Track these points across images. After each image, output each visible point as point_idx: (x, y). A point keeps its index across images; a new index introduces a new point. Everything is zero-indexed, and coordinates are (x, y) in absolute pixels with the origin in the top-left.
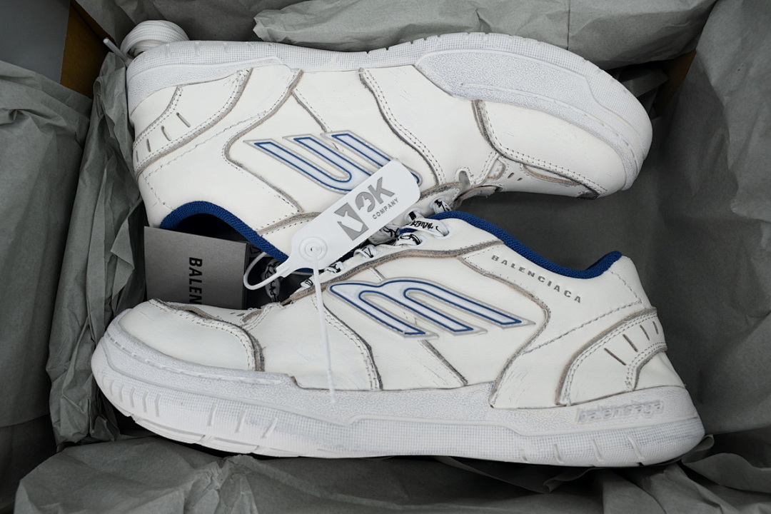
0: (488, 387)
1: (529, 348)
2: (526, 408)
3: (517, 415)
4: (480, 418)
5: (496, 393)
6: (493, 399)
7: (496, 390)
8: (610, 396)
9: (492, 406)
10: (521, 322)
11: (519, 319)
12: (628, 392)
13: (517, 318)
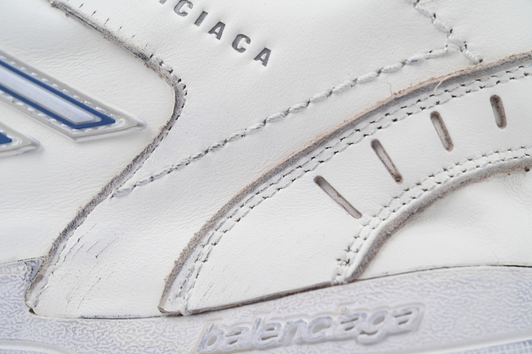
0: (23, 270)
1: (128, 184)
2: (96, 318)
3: (78, 332)
4: (9, 335)
5: (40, 284)
6: (33, 296)
7: (41, 278)
8: (288, 294)
9: (31, 311)
10: (114, 122)
11: (111, 115)
12: (337, 284)
13: (105, 113)
